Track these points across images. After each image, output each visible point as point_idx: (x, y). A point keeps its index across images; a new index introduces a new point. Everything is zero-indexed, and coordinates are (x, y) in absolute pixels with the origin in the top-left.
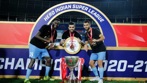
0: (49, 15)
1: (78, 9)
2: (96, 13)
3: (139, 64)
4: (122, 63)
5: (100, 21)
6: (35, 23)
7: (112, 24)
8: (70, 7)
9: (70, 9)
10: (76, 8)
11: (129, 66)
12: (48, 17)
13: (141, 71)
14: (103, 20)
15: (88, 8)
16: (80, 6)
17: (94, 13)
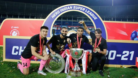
0: (55, 14)
1: (77, 9)
2: (91, 13)
3: (126, 54)
4: (112, 53)
5: (94, 19)
6: (45, 20)
7: (103, 22)
8: (72, 8)
9: (71, 9)
10: (76, 8)
11: (118, 55)
12: (54, 15)
13: (127, 60)
14: (96, 18)
15: (85, 9)
16: (79, 7)
17: (90, 12)
